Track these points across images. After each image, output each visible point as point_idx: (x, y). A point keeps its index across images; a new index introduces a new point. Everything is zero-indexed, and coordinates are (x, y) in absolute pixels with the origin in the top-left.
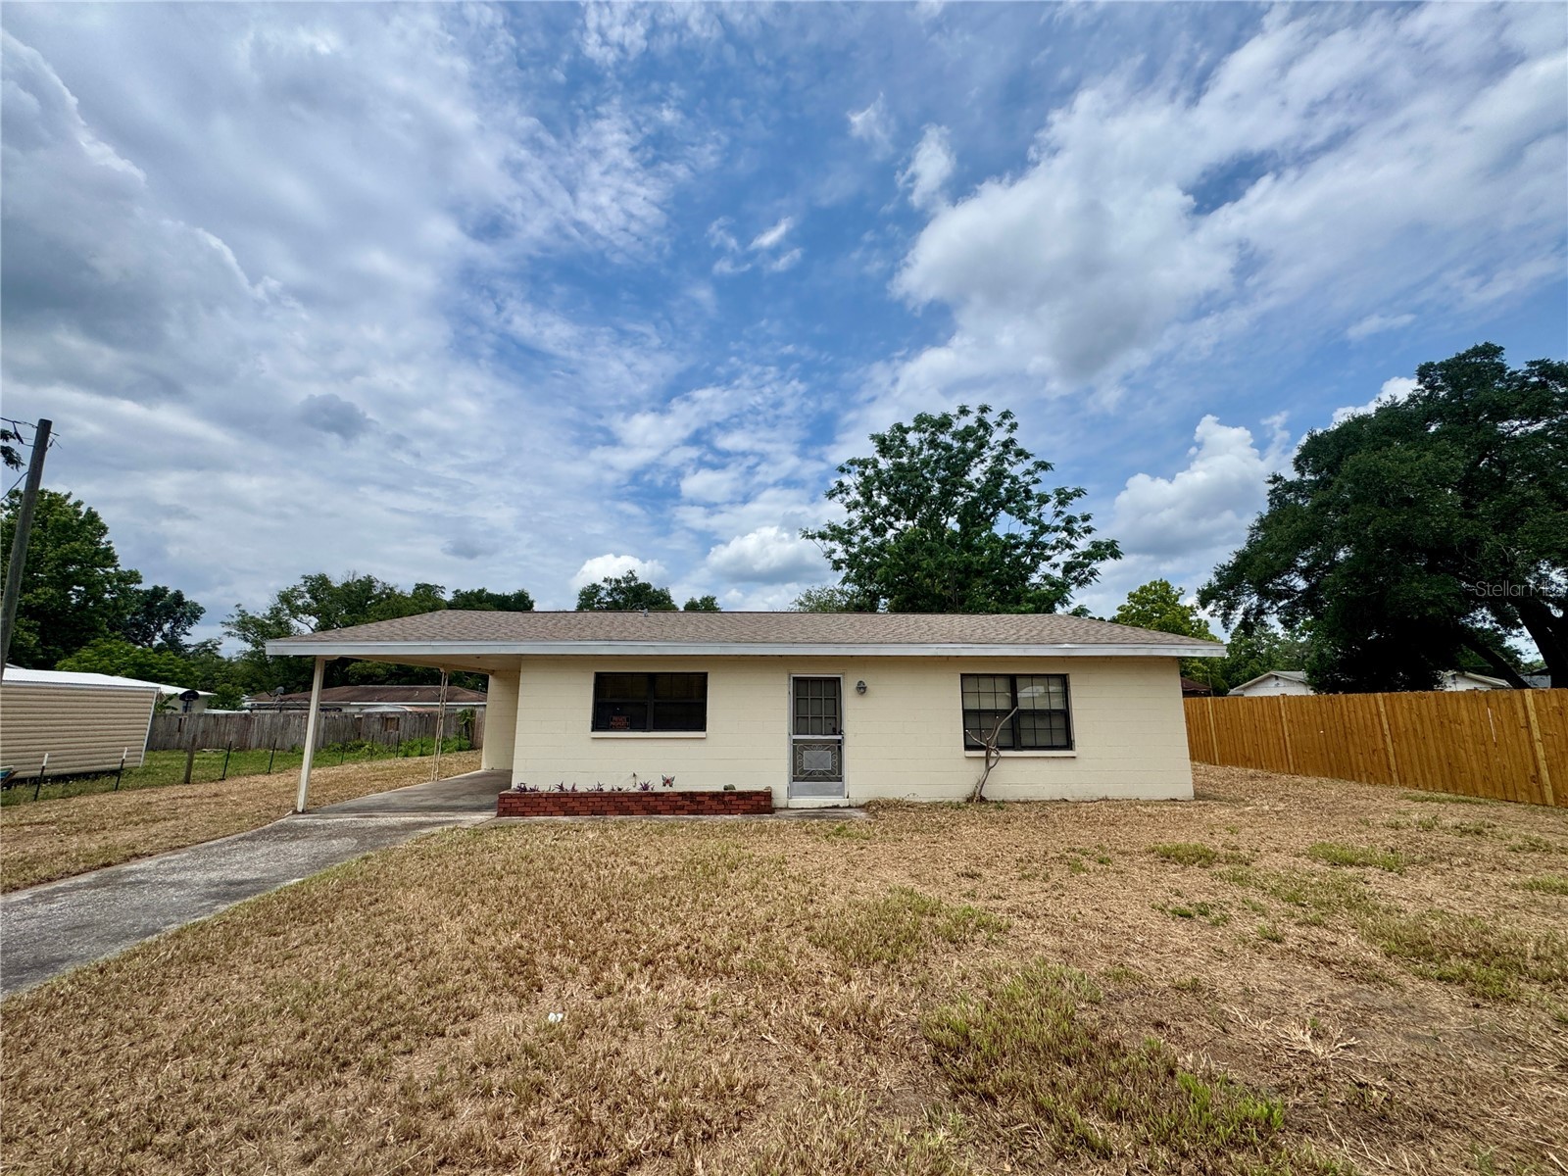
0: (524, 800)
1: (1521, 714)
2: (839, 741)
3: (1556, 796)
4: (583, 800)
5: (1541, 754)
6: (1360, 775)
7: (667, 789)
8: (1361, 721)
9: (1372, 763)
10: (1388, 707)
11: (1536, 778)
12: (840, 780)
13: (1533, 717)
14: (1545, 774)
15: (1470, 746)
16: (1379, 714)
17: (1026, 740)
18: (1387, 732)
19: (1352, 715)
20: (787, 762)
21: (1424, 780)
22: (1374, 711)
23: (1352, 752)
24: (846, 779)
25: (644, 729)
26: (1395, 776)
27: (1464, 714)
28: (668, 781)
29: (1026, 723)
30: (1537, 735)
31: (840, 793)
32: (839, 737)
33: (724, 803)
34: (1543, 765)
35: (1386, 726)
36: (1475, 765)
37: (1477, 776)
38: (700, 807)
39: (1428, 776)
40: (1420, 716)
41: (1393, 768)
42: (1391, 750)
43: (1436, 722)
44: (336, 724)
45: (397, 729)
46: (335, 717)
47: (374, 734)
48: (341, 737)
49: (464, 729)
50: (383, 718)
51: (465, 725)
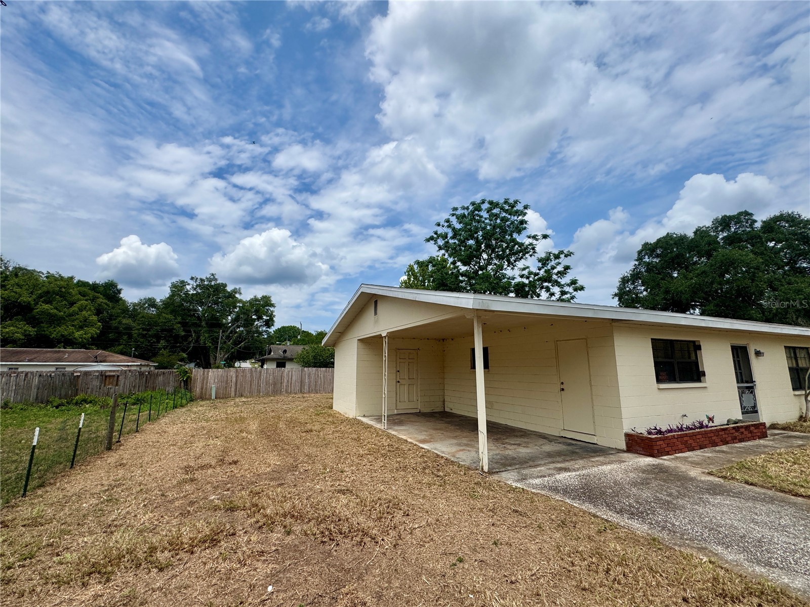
2: (752, 387)
20: (739, 402)
24: (759, 411)
25: (676, 381)
28: (711, 419)
32: (752, 384)
44: (52, 382)
45: (117, 385)
46: (51, 375)
47: (92, 389)
48: (58, 393)
49: (182, 384)
50: (102, 375)
51: (184, 381)
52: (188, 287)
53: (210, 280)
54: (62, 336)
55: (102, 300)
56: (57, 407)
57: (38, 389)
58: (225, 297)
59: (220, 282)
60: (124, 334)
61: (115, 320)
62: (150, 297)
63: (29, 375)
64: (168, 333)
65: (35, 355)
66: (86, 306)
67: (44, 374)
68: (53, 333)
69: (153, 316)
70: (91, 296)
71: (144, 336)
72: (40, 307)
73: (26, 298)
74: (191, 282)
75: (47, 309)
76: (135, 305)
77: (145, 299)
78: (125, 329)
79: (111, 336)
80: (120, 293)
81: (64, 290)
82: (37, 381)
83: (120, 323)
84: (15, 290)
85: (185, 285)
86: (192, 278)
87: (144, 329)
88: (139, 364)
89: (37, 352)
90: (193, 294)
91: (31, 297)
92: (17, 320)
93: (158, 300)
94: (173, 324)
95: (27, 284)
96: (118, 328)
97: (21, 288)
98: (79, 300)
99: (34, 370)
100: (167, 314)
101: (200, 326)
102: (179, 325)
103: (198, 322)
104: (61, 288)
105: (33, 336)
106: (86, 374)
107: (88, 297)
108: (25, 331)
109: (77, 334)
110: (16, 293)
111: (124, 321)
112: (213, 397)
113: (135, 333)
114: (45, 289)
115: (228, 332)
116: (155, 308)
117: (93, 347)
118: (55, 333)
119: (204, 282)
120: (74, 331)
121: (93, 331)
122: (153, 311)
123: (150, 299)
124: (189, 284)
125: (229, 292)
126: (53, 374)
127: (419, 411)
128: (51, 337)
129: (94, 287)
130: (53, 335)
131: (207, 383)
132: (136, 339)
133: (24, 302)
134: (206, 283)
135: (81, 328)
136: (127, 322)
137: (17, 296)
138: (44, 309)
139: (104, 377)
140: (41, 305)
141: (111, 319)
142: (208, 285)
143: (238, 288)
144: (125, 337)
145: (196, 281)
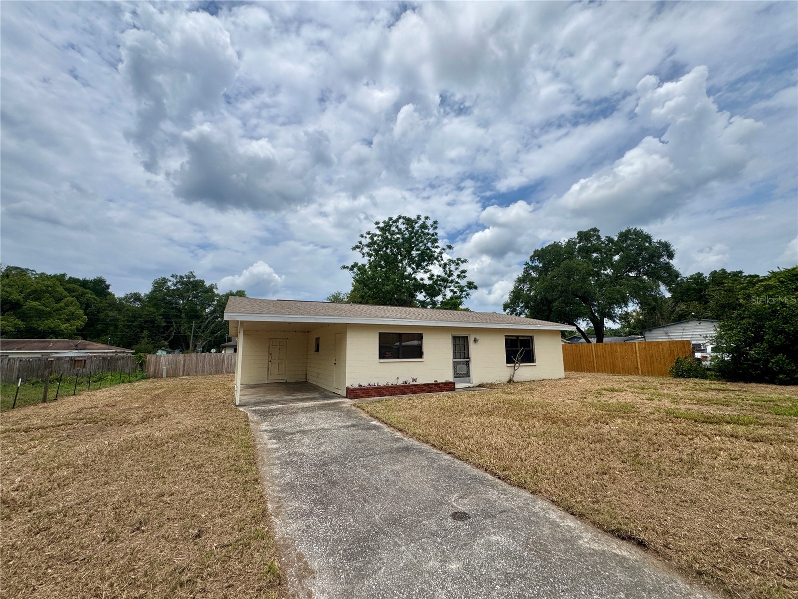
0: (362, 391)
1: (634, 349)
2: (468, 362)
3: (642, 372)
4: (387, 389)
5: (639, 361)
6: (584, 370)
7: (414, 383)
8: (586, 352)
9: (589, 366)
10: (596, 348)
11: (637, 368)
12: (469, 376)
13: (637, 350)
14: (639, 367)
15: (619, 359)
16: (592, 350)
18: (594, 356)
19: (583, 351)
21: (605, 370)
22: (591, 349)
23: (582, 362)
24: (471, 376)
25: (398, 358)
26: (596, 370)
27: (618, 349)
28: (414, 380)
30: (638, 355)
31: (470, 381)
32: (468, 360)
33: (439, 387)
34: (639, 364)
35: (594, 354)
36: (620, 365)
37: (621, 368)
38: (432, 389)
39: (606, 369)
40: (605, 350)
41: (596, 367)
42: (595, 361)
43: (610, 352)
44: (30, 365)
45: (84, 367)
46: (29, 360)
47: (64, 371)
48: (35, 374)
49: (139, 366)
50: (72, 360)
51: (140, 364)
52: (169, 284)
53: (189, 277)
54: (49, 328)
55: (90, 295)
56: (33, 385)
57: (19, 371)
58: (203, 292)
59: (199, 279)
60: (111, 325)
61: (102, 312)
62: (135, 292)
63: (11, 360)
64: (150, 324)
65: (24, 345)
66: (72, 302)
67: (24, 360)
68: (40, 326)
69: (137, 309)
70: (80, 291)
71: (129, 326)
72: (29, 304)
73: (16, 296)
74: (172, 279)
75: (35, 306)
76: (120, 299)
77: (131, 294)
78: (111, 321)
79: (99, 327)
80: (108, 288)
81: (50, 289)
82: (18, 365)
83: (107, 315)
84: (5, 289)
85: (167, 282)
86: (173, 276)
87: (128, 321)
88: (114, 351)
89: (25, 342)
90: (173, 290)
91: (20, 295)
92: (8, 315)
93: (143, 295)
94: (155, 316)
95: (17, 284)
96: (106, 319)
97: (12, 288)
98: (65, 297)
99: (16, 356)
100: (150, 307)
101: (180, 317)
102: (161, 317)
103: (178, 314)
104: (48, 287)
105: (23, 329)
106: (59, 359)
107: (77, 293)
108: (16, 324)
109: (63, 327)
110: (7, 292)
111: (111, 314)
112: (164, 375)
113: (121, 324)
114: (33, 288)
115: (206, 323)
116: (140, 301)
117: (79, 337)
118: (43, 325)
119: (184, 278)
120: (60, 324)
121: (79, 323)
122: (138, 304)
123: (135, 294)
124: (170, 281)
125: (206, 288)
126: (31, 360)
127: (285, 381)
128: (39, 329)
129: (84, 284)
130: (41, 328)
131: (159, 365)
132: (122, 329)
133: (14, 300)
134: (185, 279)
135: (68, 320)
136: (114, 314)
137: (8, 295)
138: (32, 305)
139: (73, 361)
140: (29, 302)
141: (99, 312)
142: (186, 281)
143: (214, 284)
144: (112, 328)
145: (176, 278)
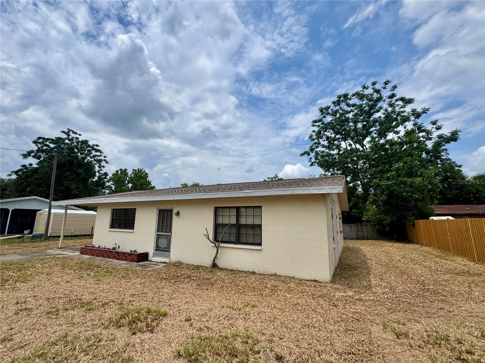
4: (96, 251)
12: (169, 251)
17: (243, 239)
20: (153, 243)
25: (121, 228)
28: (119, 247)
29: (243, 231)
31: (168, 257)
32: (170, 234)
33: (125, 256)
38: (119, 257)
